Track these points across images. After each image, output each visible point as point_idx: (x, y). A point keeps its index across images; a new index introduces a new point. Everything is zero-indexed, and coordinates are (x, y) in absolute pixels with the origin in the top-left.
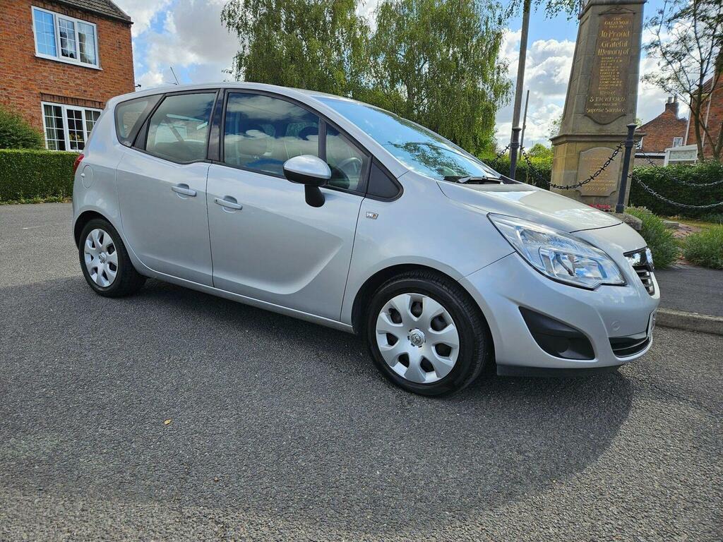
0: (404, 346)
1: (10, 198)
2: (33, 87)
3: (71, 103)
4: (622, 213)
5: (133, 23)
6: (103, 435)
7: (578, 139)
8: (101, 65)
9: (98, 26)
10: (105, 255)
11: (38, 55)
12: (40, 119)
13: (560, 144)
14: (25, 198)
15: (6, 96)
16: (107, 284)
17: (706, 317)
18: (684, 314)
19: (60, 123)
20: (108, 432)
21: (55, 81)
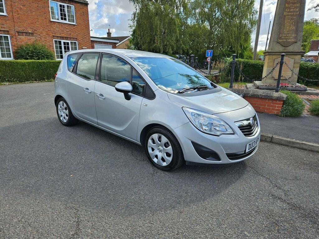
0: (157, 152)
1: (41, 80)
2: (50, 33)
3: (64, 39)
4: (278, 92)
5: (89, 4)
6: (50, 179)
7: (274, 54)
8: (76, 23)
9: (75, 6)
10: (64, 111)
11: (52, 20)
12: (53, 46)
13: (267, 55)
14: (47, 79)
15: (40, 38)
16: (65, 121)
17: (298, 141)
18: (289, 139)
19: (61, 48)
20: (52, 178)
21: (58, 30)
